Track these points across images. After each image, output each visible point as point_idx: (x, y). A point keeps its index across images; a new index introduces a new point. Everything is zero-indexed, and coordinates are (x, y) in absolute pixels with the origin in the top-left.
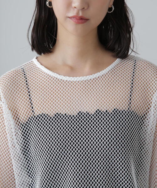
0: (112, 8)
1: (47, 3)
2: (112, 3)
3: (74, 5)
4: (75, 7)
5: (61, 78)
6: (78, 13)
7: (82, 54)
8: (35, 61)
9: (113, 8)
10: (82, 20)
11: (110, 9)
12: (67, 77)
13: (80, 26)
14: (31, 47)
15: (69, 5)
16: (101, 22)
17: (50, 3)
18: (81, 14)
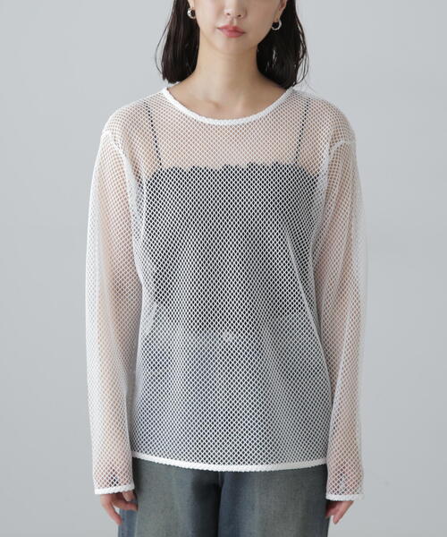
0: (278, 23)
1: (189, 12)
2: (279, 16)
3: (226, 11)
4: (228, 14)
5: (201, 120)
6: (231, 22)
7: (233, 86)
8: (165, 93)
9: (280, 24)
10: (236, 32)
11: (275, 25)
12: (211, 120)
13: (233, 40)
14: (161, 75)
15: (220, 11)
16: (263, 41)
17: (193, 13)
18: (235, 23)
